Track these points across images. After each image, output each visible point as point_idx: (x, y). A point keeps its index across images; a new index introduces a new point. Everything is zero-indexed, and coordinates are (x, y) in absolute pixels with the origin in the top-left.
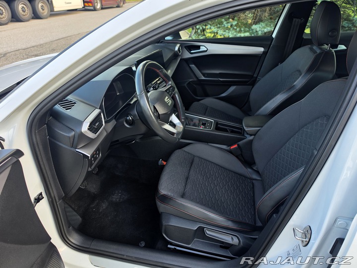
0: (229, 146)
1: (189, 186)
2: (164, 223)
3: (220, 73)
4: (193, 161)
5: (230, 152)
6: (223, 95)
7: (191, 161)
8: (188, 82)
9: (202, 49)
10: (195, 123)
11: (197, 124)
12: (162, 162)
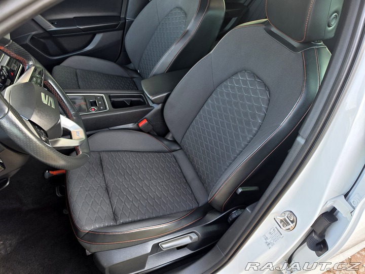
0: (136, 123)
1: (115, 200)
3: (74, 17)
4: (101, 161)
5: (139, 130)
6: (89, 48)
8: (29, 38)
10: (80, 106)
11: (84, 106)
12: (50, 174)
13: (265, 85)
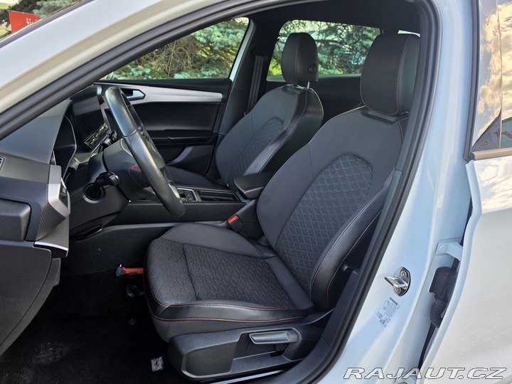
0: (224, 221)
1: (198, 286)
2: (185, 350)
3: (166, 130)
5: (229, 228)
6: (178, 160)
7: (183, 251)
9: (136, 94)
12: (122, 270)
13: (367, 163)
